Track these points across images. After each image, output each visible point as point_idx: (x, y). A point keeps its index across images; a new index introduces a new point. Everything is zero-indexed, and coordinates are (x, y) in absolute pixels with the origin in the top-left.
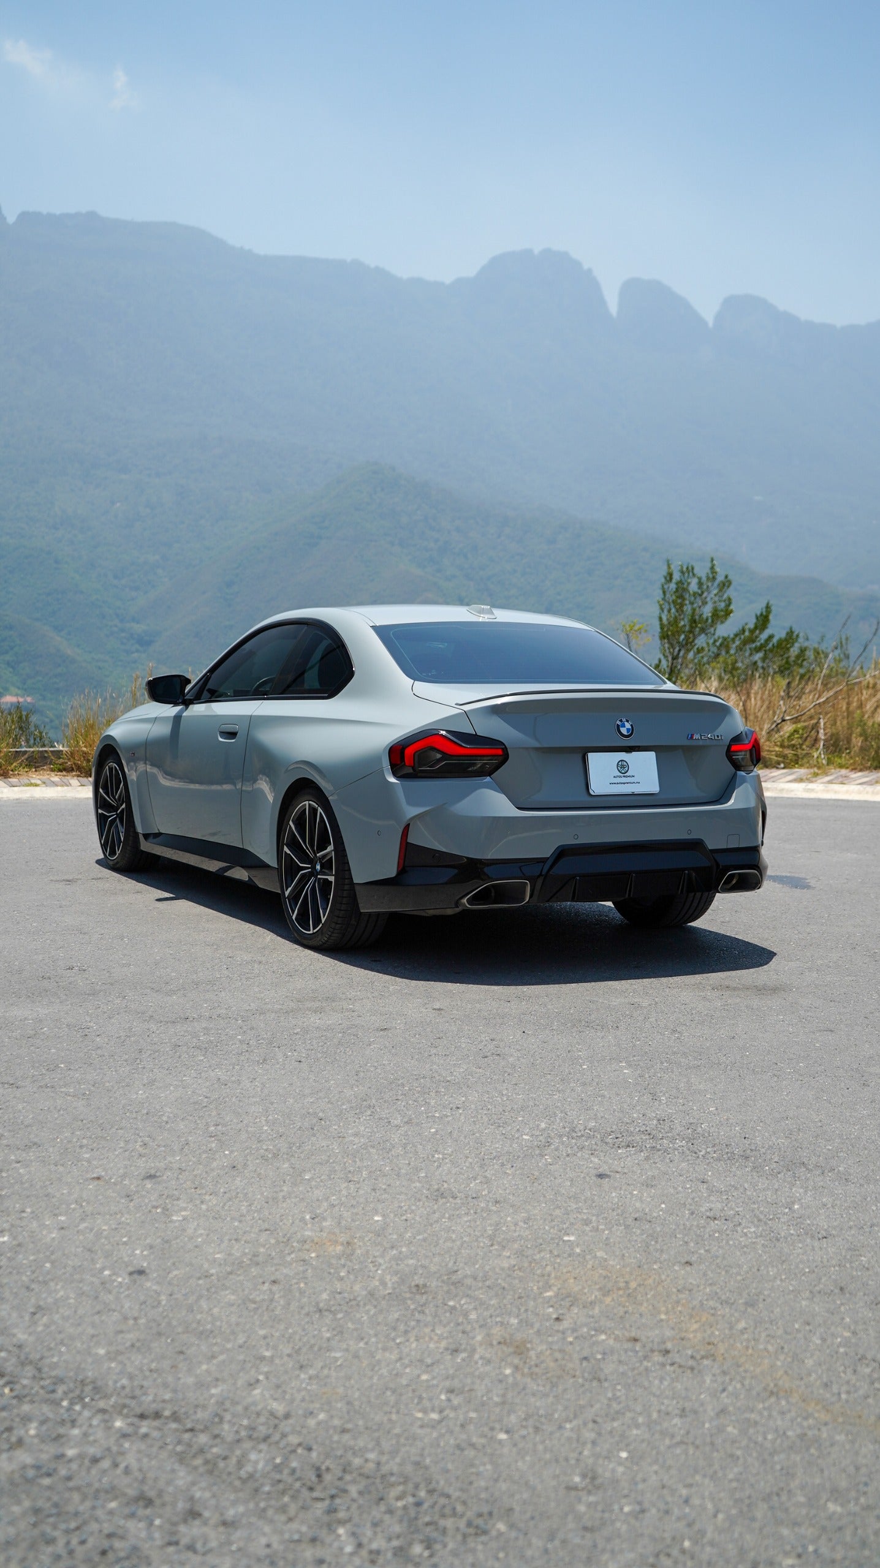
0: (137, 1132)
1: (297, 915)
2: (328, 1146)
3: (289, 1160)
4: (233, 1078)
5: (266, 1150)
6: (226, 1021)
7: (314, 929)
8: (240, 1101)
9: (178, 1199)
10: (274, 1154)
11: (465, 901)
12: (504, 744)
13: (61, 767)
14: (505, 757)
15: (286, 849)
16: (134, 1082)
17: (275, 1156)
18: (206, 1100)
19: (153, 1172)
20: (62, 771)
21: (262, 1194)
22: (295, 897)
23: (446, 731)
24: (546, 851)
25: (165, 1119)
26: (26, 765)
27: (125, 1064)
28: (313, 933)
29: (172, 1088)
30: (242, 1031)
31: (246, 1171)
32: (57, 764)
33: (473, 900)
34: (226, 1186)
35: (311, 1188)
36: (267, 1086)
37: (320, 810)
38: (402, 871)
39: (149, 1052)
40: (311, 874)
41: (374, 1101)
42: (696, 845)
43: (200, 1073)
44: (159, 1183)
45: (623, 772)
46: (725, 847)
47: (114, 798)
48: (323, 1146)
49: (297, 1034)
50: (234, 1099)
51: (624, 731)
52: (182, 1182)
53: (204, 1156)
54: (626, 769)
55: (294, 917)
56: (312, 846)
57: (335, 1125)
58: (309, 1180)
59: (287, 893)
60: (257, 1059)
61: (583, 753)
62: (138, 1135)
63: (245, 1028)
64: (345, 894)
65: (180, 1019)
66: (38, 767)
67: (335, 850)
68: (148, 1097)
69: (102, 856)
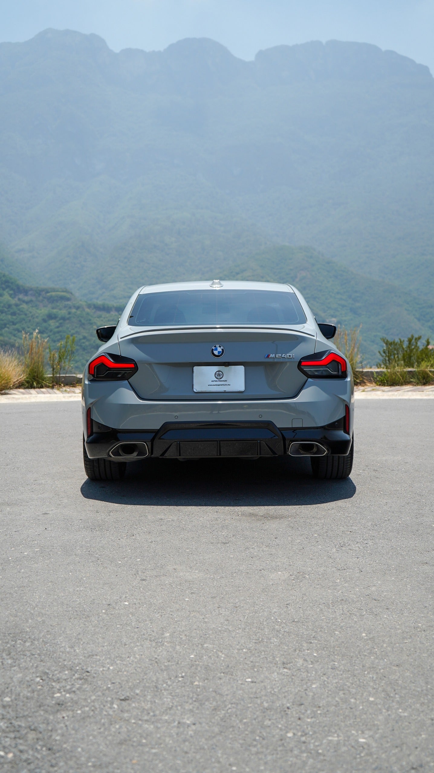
11: (110, 453)
12: (135, 361)
14: (135, 369)
23: (108, 353)
24: (157, 425)
38: (92, 435)
45: (219, 378)
51: (216, 353)
54: (222, 376)
61: (190, 367)
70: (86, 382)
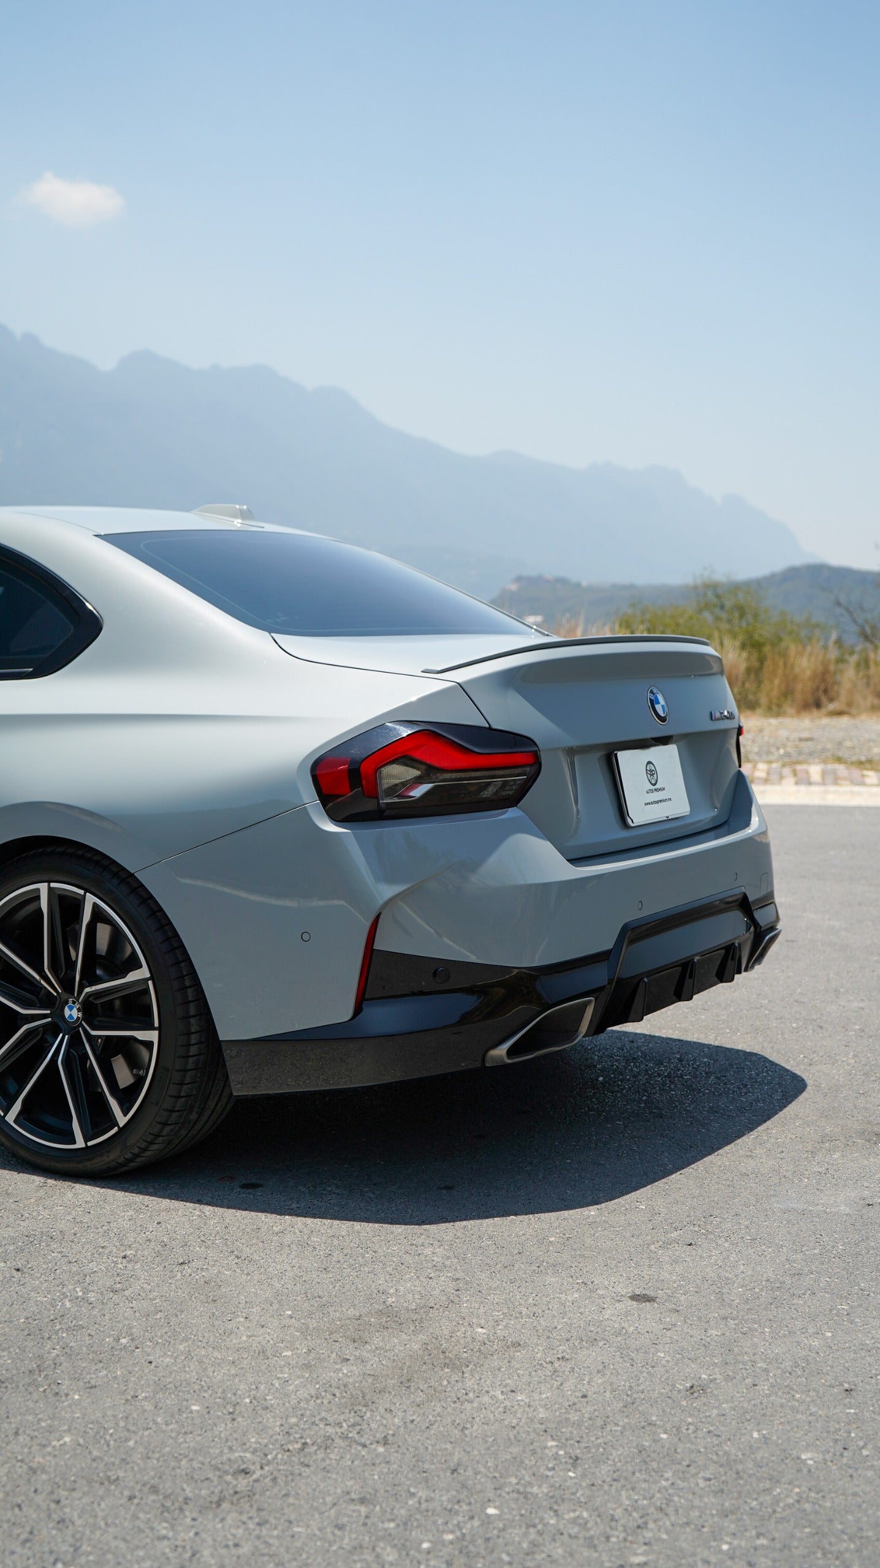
1: (27, 1111)
7: (86, 1139)
11: (502, 1052)
12: (529, 741)
14: (536, 766)
28: (90, 1148)
37: (92, 898)
38: (358, 1010)
40: (54, 1029)
45: (653, 782)
46: (758, 896)
51: (659, 710)
54: (655, 776)
55: (11, 1119)
61: (610, 754)
67: (156, 978)
70: (331, 827)
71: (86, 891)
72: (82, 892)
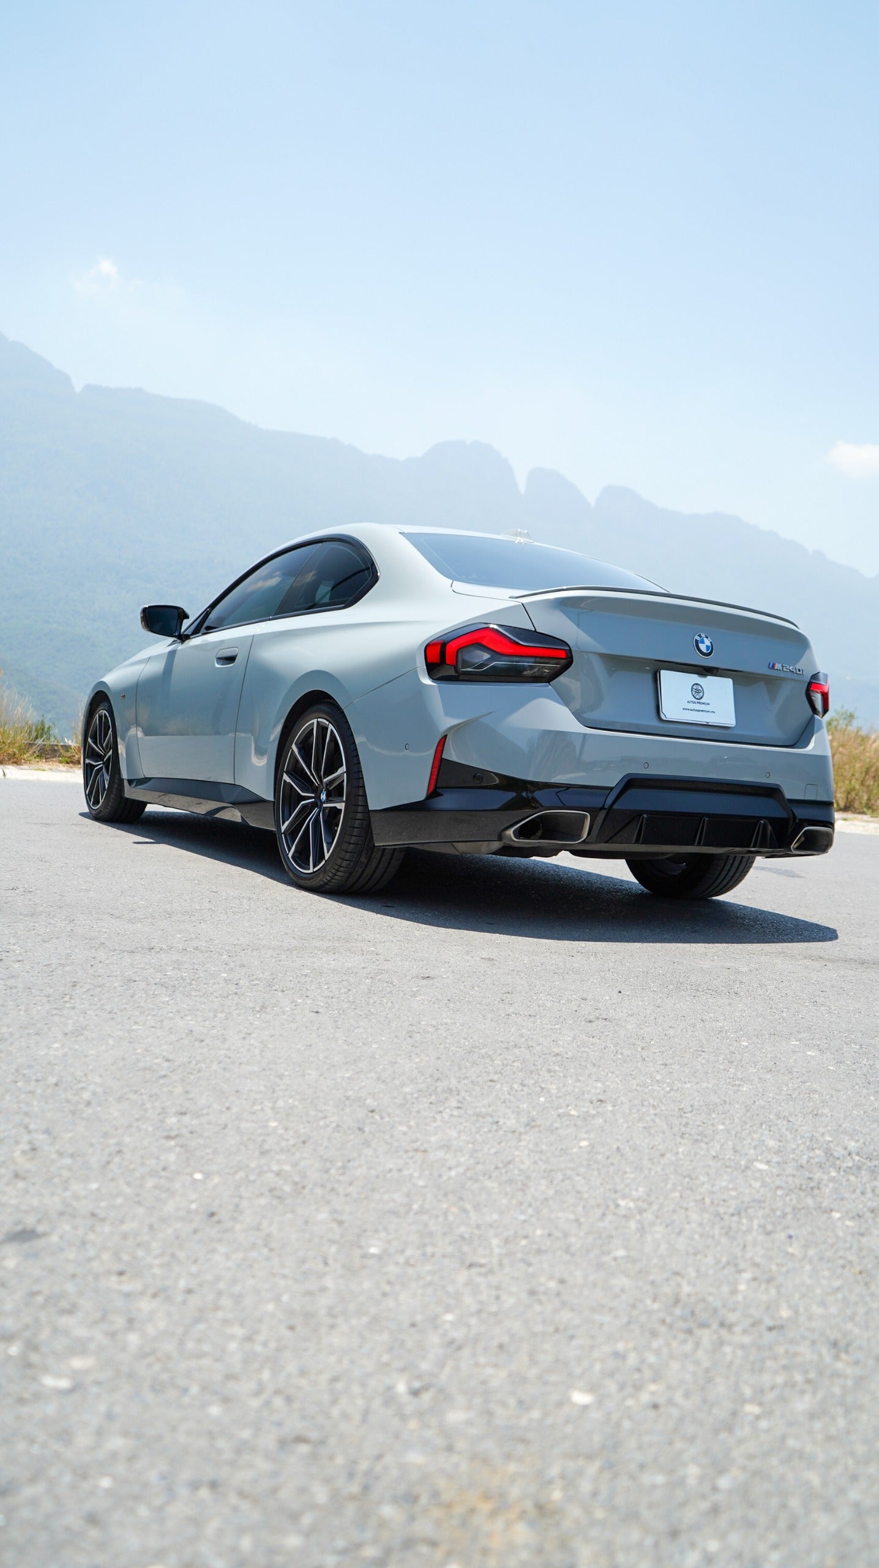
0: (27, 1120)
1: (296, 851)
2: (400, 1170)
3: (328, 1202)
4: (214, 1032)
5: (278, 1174)
6: (206, 955)
7: (314, 867)
8: (225, 1069)
9: (70, 1311)
10: (296, 1183)
11: (510, 832)
12: (568, 645)
13: (69, 760)
14: (569, 660)
15: (286, 777)
16: (49, 1029)
17: (299, 1188)
18: (166, 1064)
19: (30, 1221)
20: (69, 763)
21: (277, 1299)
22: (292, 833)
23: (497, 625)
24: (612, 779)
25: (86, 1095)
26: (38, 756)
27: (45, 999)
28: (314, 872)
29: (111, 1042)
30: (227, 968)
31: (238, 1227)
32: (65, 757)
33: (520, 833)
34: (194, 1269)
35: (389, 1283)
36: (270, 1046)
37: (331, 727)
38: (434, 793)
39: (88, 987)
40: (314, 805)
41: (454, 1081)
42: (772, 792)
43: (162, 1021)
44: (36, 1255)
45: (697, 697)
46: (801, 798)
47: (102, 745)
48: (390, 1171)
49: (306, 975)
50: (214, 1067)
51: (703, 647)
52: (92, 1252)
53: (150, 1183)
54: (701, 694)
55: (290, 855)
56: (318, 770)
57: (400, 1123)
58: (379, 1258)
59: (283, 828)
60: (251, 1005)
61: (655, 669)
62: (26, 1127)
63: (232, 965)
64: (357, 823)
65: (143, 948)
66: (48, 758)
67: (347, 772)
68: (65, 1055)
69: (86, 810)
70: (427, 681)
71: (330, 722)
72: (327, 723)
